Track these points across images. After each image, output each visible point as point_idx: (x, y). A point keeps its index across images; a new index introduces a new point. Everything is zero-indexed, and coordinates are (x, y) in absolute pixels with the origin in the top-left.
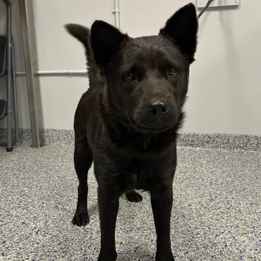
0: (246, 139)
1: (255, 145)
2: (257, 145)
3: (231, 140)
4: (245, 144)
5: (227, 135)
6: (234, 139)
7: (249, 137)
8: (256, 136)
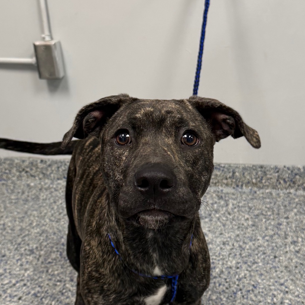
0: (261, 171)
3: (238, 172)
5: (232, 165)
6: (242, 171)
7: (265, 168)
8: (276, 168)
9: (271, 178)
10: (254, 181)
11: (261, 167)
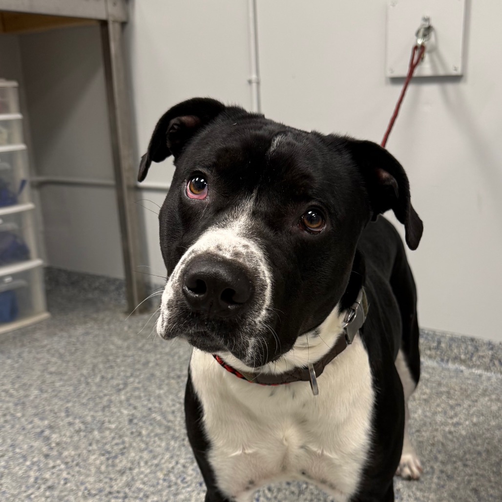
0: (471, 345)
1: (487, 360)
2: (491, 360)
3: (444, 343)
4: (468, 356)
5: (437, 333)
6: (449, 342)
7: (476, 342)
8: (490, 343)
9: (483, 357)
10: (463, 357)
11: (472, 340)
